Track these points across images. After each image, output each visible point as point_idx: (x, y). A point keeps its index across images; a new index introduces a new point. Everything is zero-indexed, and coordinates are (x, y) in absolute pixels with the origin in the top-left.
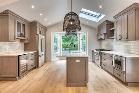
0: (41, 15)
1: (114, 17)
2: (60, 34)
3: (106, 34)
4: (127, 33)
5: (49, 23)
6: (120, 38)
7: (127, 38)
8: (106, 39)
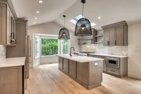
0: (38, 12)
1: (102, 27)
2: (40, 36)
3: (92, 39)
4: (116, 40)
5: (34, 23)
6: (109, 44)
7: (116, 44)
8: (92, 43)
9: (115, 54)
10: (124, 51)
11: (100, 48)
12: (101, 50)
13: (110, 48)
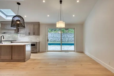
4: (34, 32)
6: (29, 34)
7: (34, 34)
8: (15, 33)
9: (33, 40)
10: (38, 39)
11: (22, 37)
12: (22, 38)
13: (29, 37)
